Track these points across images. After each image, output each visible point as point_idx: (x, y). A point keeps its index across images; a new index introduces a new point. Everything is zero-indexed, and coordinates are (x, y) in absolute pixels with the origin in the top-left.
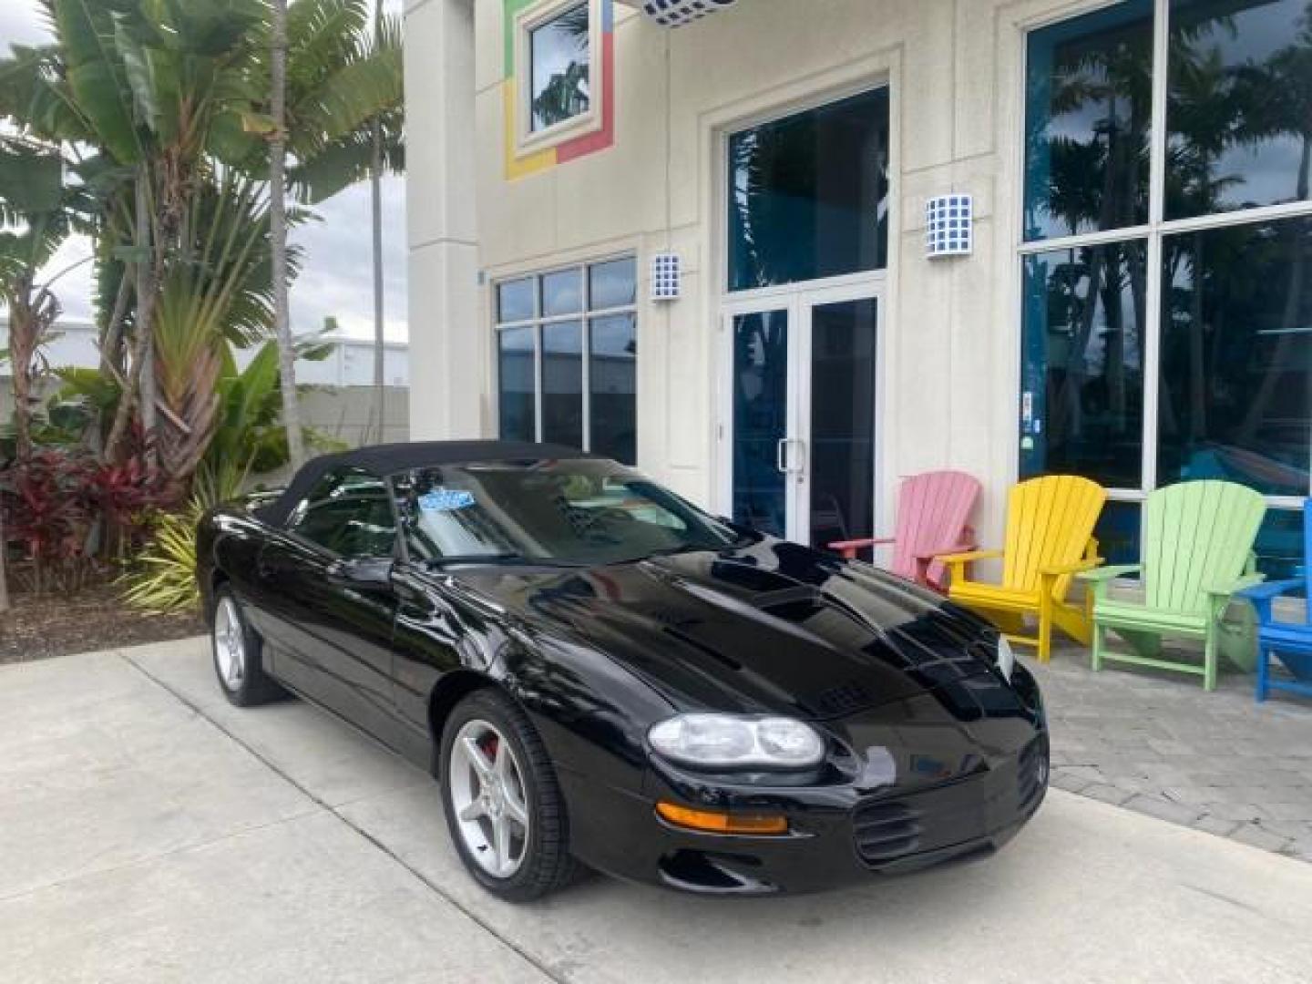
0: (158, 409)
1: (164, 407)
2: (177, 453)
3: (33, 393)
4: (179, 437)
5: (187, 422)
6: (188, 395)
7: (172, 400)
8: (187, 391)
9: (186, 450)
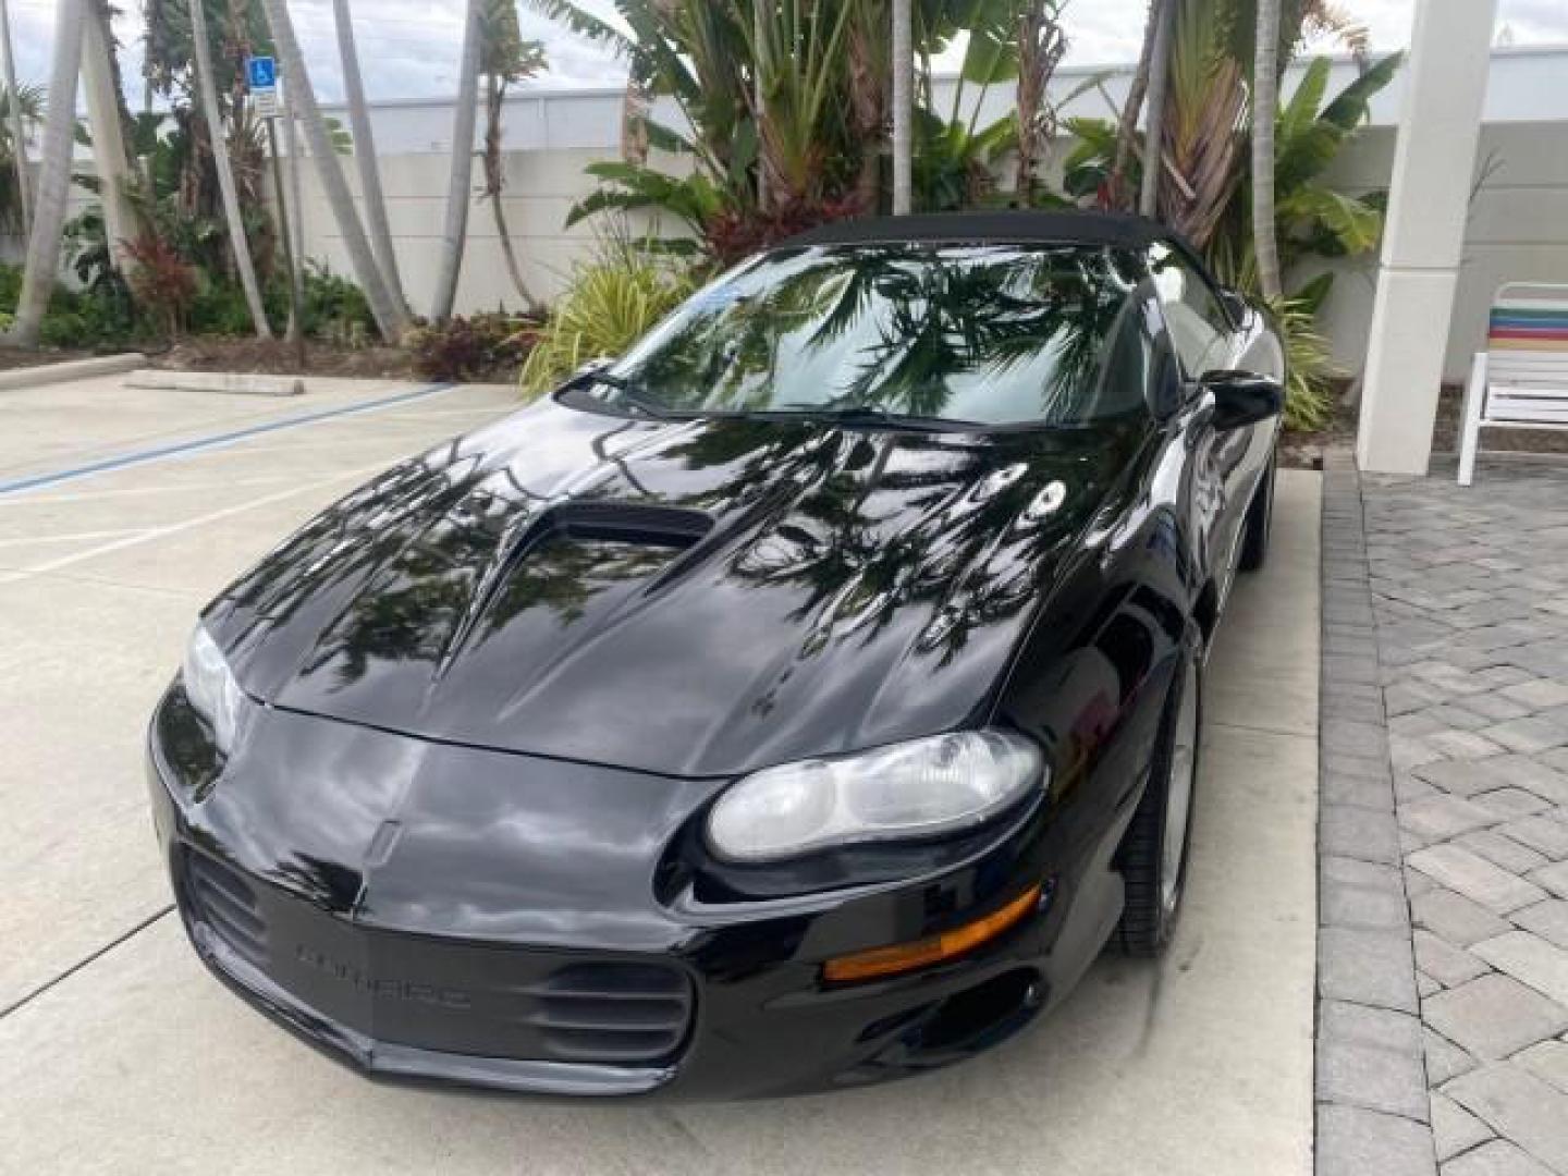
0: (1162, 168)
1: (1168, 163)
2: (1180, 226)
3: (1034, 156)
4: (1183, 204)
5: (1193, 186)
6: (1202, 145)
7: (1180, 152)
8: (1200, 140)
9: (1190, 222)
